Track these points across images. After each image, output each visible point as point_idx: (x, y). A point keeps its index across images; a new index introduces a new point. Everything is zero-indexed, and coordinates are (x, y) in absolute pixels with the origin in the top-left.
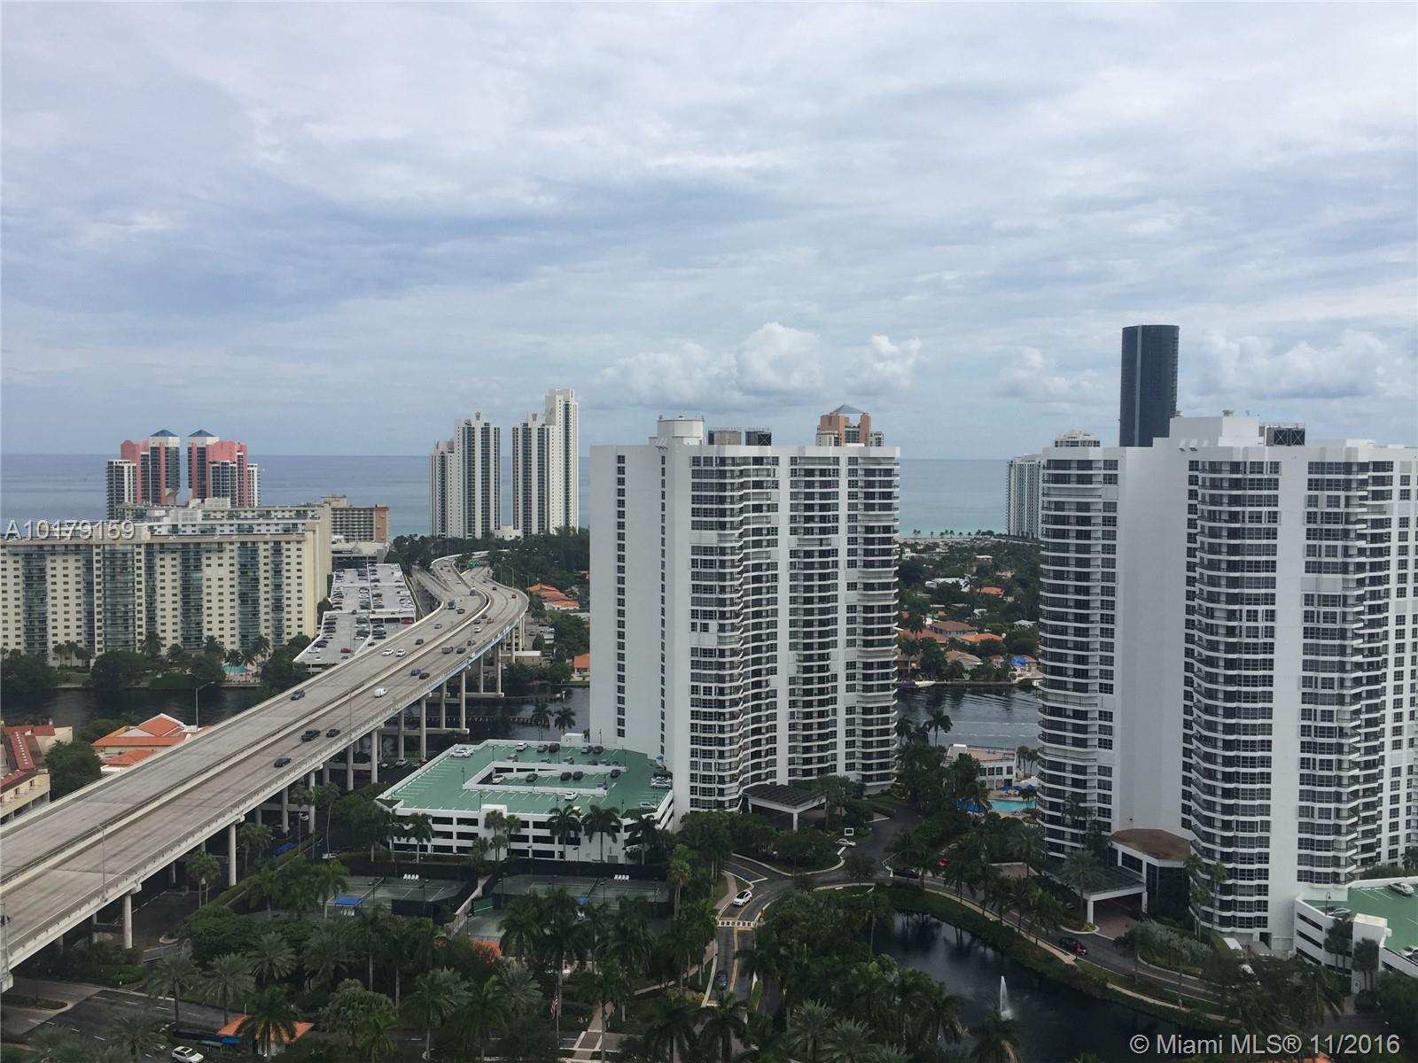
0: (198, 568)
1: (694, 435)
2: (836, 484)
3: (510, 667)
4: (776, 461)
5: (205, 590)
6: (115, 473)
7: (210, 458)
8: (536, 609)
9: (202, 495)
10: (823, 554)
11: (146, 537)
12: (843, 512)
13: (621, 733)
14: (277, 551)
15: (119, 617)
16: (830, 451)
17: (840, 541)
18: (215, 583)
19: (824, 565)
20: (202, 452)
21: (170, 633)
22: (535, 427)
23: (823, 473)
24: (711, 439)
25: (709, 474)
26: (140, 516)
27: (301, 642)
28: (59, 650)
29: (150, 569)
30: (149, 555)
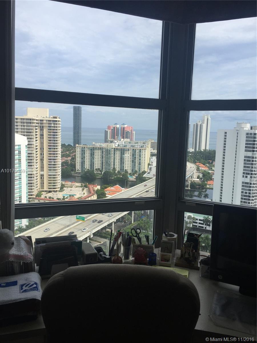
0: (124, 154)
1: (247, 128)
3: (192, 183)
5: (125, 159)
6: (106, 132)
7: (125, 130)
8: (198, 169)
9: (123, 138)
11: (114, 147)
13: (221, 201)
14: (140, 152)
15: (108, 164)
18: (127, 158)
20: (124, 128)
21: (118, 169)
22: (199, 124)
26: (111, 142)
27: (144, 172)
28: (96, 169)
29: (114, 154)
30: (114, 150)
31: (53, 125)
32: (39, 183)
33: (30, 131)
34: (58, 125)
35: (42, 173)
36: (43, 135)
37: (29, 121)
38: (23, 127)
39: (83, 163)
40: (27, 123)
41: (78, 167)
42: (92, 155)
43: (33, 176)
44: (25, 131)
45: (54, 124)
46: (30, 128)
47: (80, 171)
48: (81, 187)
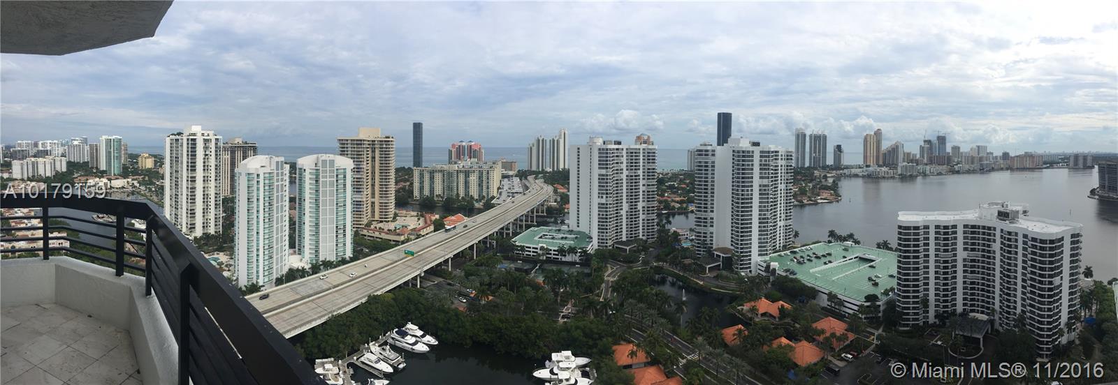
0: (469, 177)
1: (599, 142)
2: (639, 156)
3: (548, 207)
4: (623, 149)
5: (470, 183)
6: (450, 152)
7: (472, 148)
8: (555, 191)
9: (470, 158)
10: (636, 176)
11: (457, 168)
12: (641, 164)
13: (578, 226)
14: (488, 173)
15: (450, 188)
16: (638, 147)
17: (640, 172)
18: (473, 181)
19: (636, 179)
20: (471, 146)
21: (462, 194)
22: (556, 140)
23: (635, 153)
24: (604, 144)
25: (603, 153)
26: (456, 163)
27: (493, 198)
28: (437, 196)
29: (457, 176)
30: (457, 173)
31: (384, 146)
32: (369, 211)
33: (360, 153)
34: (390, 146)
35: (373, 200)
36: (374, 158)
37: (360, 142)
38: (353, 149)
39: (421, 189)
40: (357, 144)
41: (416, 193)
42: (432, 178)
43: (362, 203)
44: (355, 153)
45: (386, 145)
46: (360, 150)
47: (418, 197)
48: (417, 216)
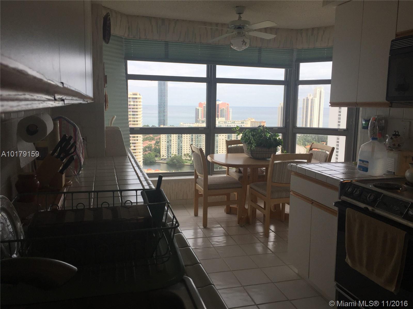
6: (197, 111)
31: (132, 103)
42: (180, 137)
47: (165, 156)
